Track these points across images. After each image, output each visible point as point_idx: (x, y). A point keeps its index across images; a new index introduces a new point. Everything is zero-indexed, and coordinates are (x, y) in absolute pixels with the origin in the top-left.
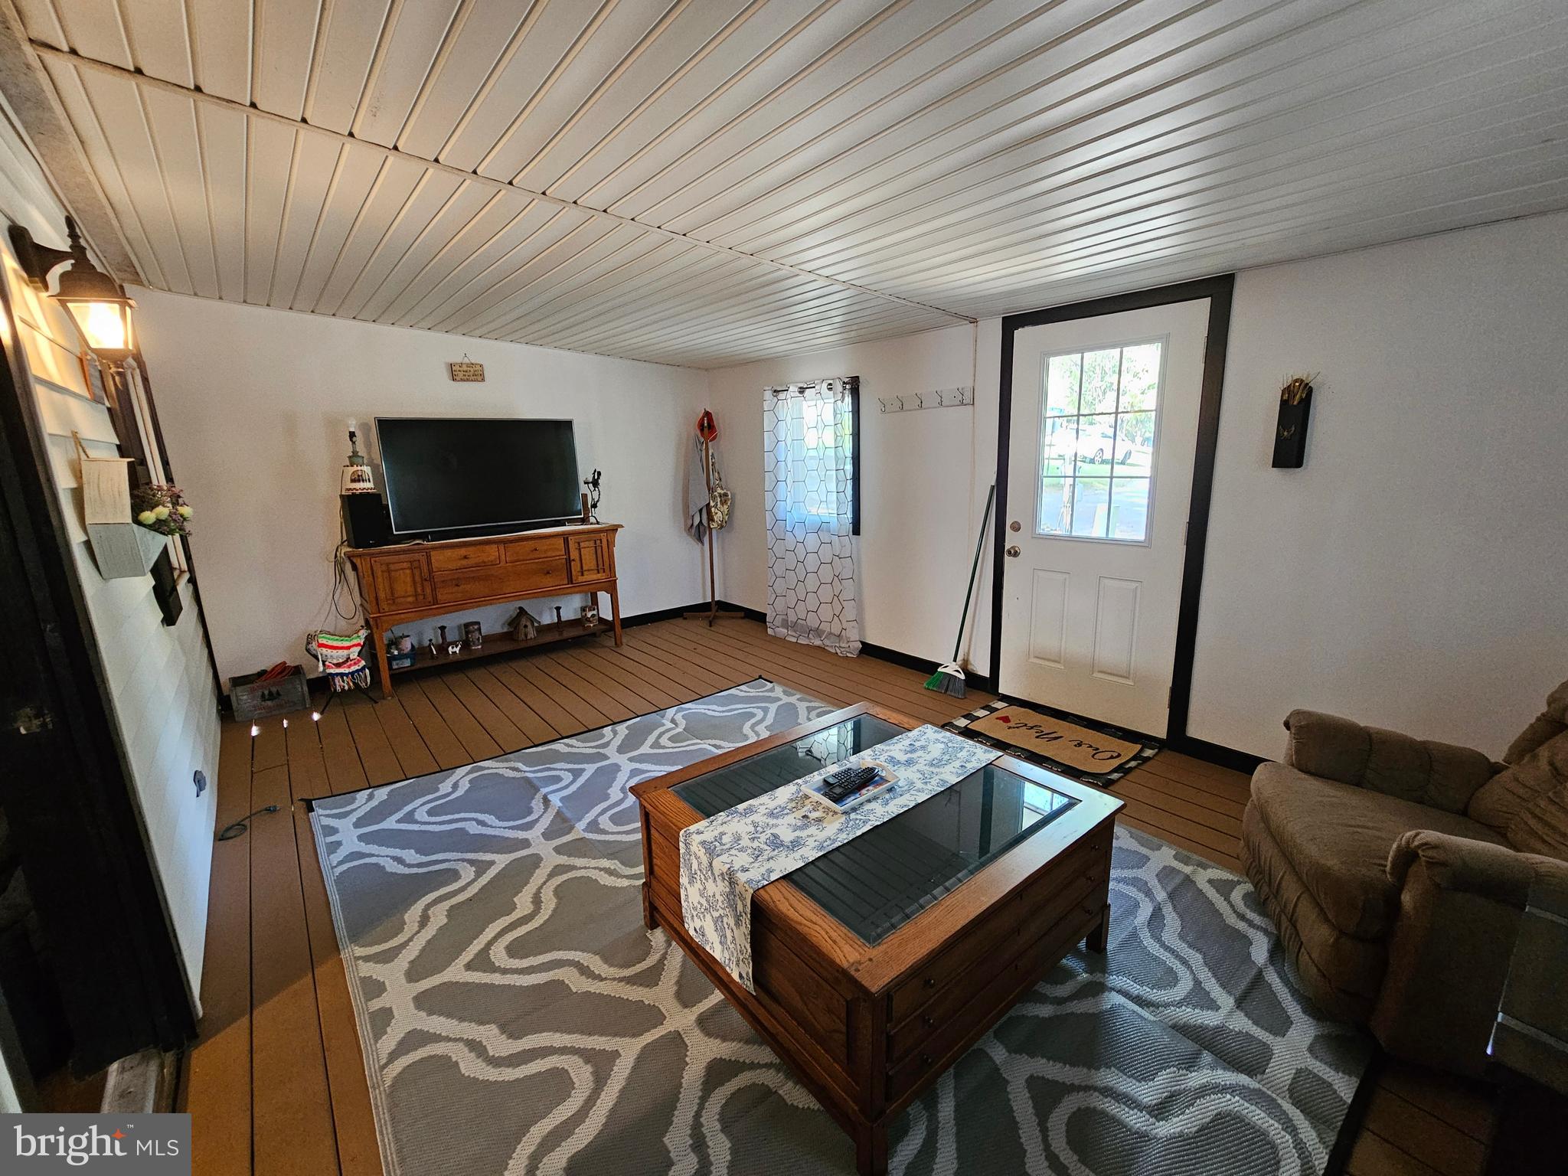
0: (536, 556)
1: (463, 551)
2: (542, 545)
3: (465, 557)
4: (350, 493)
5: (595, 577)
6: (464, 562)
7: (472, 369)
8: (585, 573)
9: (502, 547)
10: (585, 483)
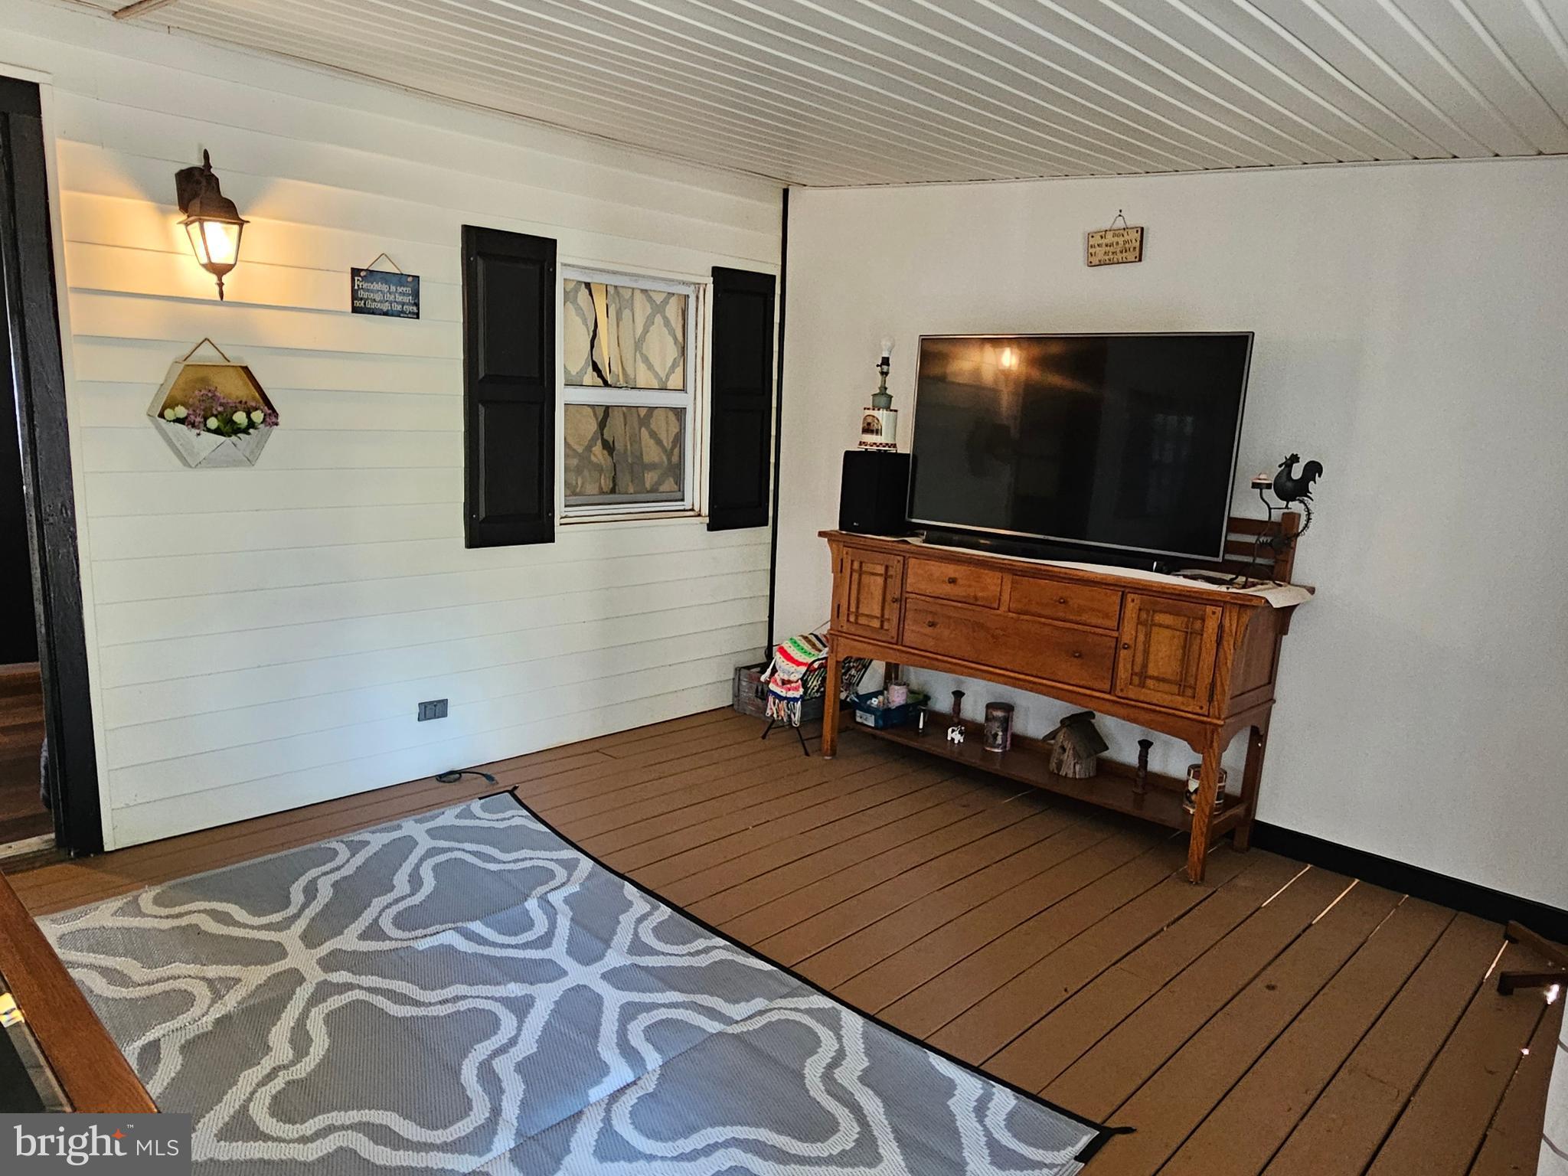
0: (1061, 614)
1: (951, 570)
2: (1079, 597)
3: (953, 581)
4: (863, 448)
5: (1166, 700)
6: (948, 589)
7: (1121, 240)
8: (1150, 683)
9: (1008, 578)
10: (1255, 485)
